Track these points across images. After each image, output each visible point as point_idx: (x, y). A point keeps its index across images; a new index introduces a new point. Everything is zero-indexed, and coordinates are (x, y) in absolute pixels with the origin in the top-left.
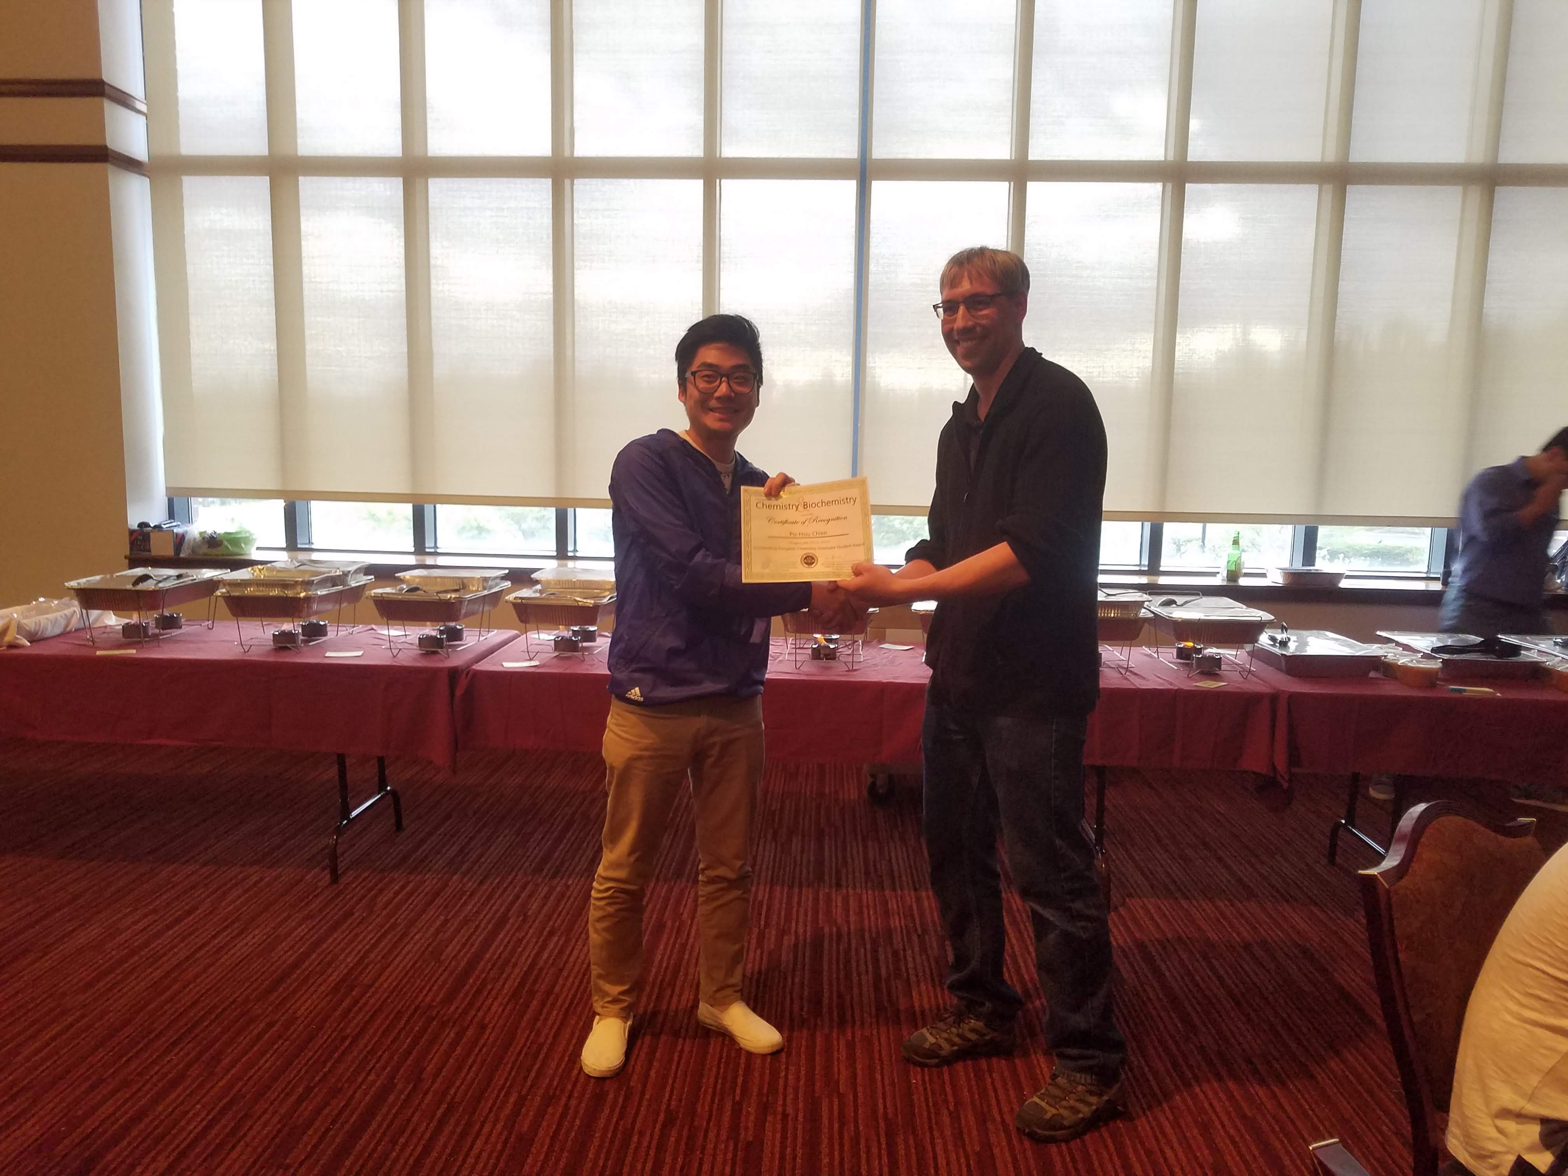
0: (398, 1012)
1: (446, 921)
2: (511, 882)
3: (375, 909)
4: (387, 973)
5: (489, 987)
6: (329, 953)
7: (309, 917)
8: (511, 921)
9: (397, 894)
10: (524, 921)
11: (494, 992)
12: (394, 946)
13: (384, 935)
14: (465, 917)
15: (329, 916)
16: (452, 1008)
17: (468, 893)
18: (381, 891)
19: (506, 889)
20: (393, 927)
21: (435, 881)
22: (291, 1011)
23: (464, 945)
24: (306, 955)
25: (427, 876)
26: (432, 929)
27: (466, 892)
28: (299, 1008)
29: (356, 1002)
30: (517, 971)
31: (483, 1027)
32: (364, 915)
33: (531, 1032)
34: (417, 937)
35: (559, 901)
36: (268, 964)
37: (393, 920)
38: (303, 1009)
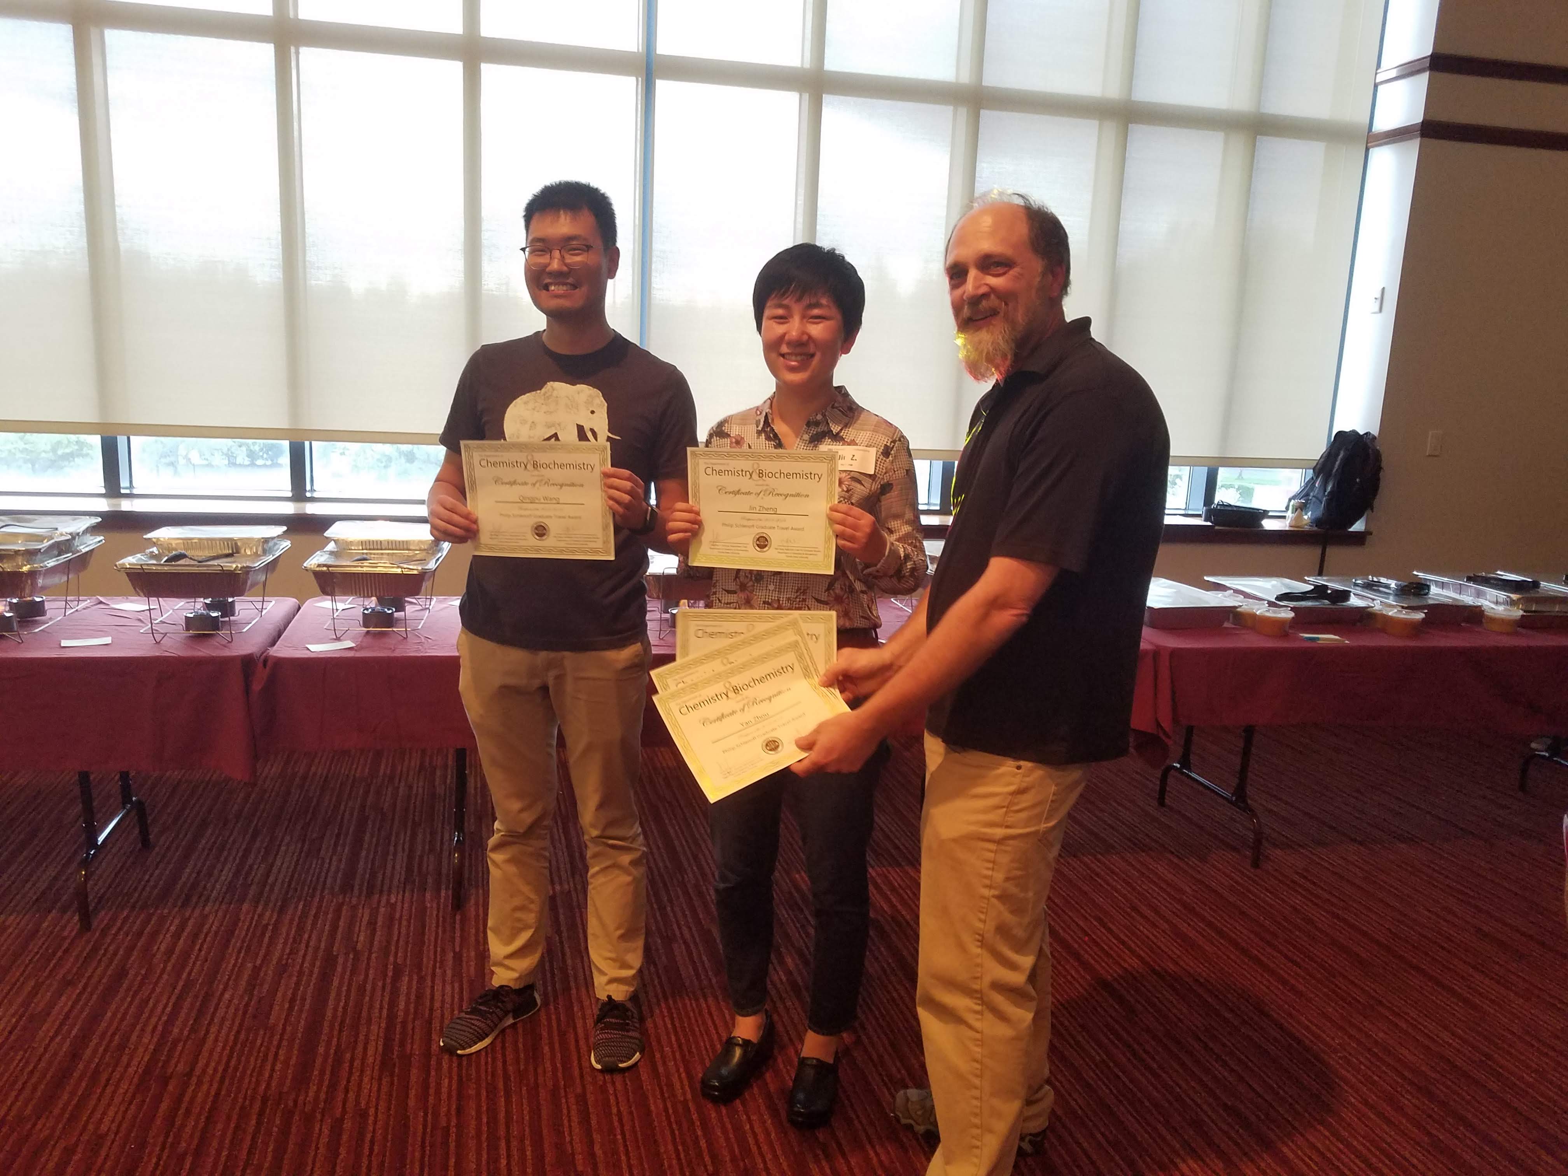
0: (242, 1108)
1: (256, 970)
2: (319, 907)
3: (155, 961)
4: (205, 1054)
5: (348, 1056)
6: (114, 1034)
7: (67, 983)
8: (341, 960)
9: (177, 936)
10: (356, 959)
11: (357, 1063)
12: (201, 1012)
13: (180, 998)
14: (280, 959)
15: (95, 980)
16: (311, 1094)
17: (270, 927)
18: (154, 935)
19: (316, 916)
20: (189, 983)
21: (220, 914)
22: (91, 1127)
23: (292, 1001)
24: (84, 1038)
25: (207, 909)
26: (243, 983)
27: (266, 926)
28: (101, 1119)
29: (179, 1100)
30: (374, 1028)
31: (363, 1115)
32: (143, 972)
33: (426, 1115)
34: (227, 996)
35: (390, 927)
36: (34, 1060)
37: (184, 976)
38: (107, 1120)
